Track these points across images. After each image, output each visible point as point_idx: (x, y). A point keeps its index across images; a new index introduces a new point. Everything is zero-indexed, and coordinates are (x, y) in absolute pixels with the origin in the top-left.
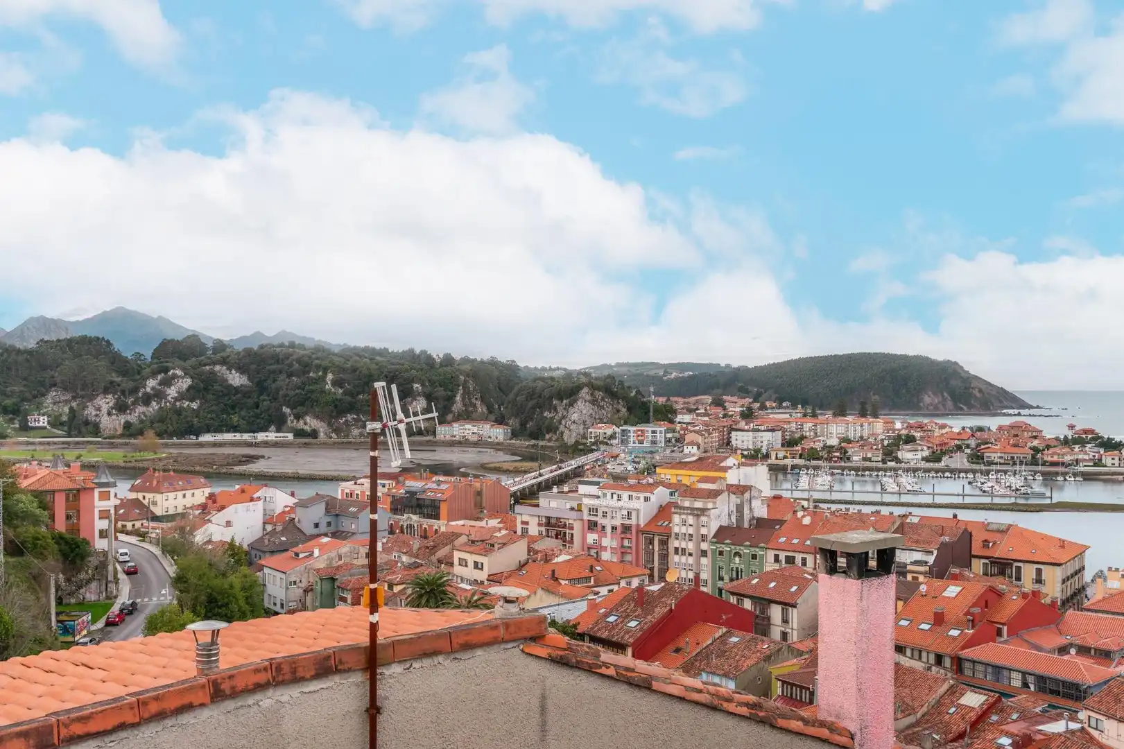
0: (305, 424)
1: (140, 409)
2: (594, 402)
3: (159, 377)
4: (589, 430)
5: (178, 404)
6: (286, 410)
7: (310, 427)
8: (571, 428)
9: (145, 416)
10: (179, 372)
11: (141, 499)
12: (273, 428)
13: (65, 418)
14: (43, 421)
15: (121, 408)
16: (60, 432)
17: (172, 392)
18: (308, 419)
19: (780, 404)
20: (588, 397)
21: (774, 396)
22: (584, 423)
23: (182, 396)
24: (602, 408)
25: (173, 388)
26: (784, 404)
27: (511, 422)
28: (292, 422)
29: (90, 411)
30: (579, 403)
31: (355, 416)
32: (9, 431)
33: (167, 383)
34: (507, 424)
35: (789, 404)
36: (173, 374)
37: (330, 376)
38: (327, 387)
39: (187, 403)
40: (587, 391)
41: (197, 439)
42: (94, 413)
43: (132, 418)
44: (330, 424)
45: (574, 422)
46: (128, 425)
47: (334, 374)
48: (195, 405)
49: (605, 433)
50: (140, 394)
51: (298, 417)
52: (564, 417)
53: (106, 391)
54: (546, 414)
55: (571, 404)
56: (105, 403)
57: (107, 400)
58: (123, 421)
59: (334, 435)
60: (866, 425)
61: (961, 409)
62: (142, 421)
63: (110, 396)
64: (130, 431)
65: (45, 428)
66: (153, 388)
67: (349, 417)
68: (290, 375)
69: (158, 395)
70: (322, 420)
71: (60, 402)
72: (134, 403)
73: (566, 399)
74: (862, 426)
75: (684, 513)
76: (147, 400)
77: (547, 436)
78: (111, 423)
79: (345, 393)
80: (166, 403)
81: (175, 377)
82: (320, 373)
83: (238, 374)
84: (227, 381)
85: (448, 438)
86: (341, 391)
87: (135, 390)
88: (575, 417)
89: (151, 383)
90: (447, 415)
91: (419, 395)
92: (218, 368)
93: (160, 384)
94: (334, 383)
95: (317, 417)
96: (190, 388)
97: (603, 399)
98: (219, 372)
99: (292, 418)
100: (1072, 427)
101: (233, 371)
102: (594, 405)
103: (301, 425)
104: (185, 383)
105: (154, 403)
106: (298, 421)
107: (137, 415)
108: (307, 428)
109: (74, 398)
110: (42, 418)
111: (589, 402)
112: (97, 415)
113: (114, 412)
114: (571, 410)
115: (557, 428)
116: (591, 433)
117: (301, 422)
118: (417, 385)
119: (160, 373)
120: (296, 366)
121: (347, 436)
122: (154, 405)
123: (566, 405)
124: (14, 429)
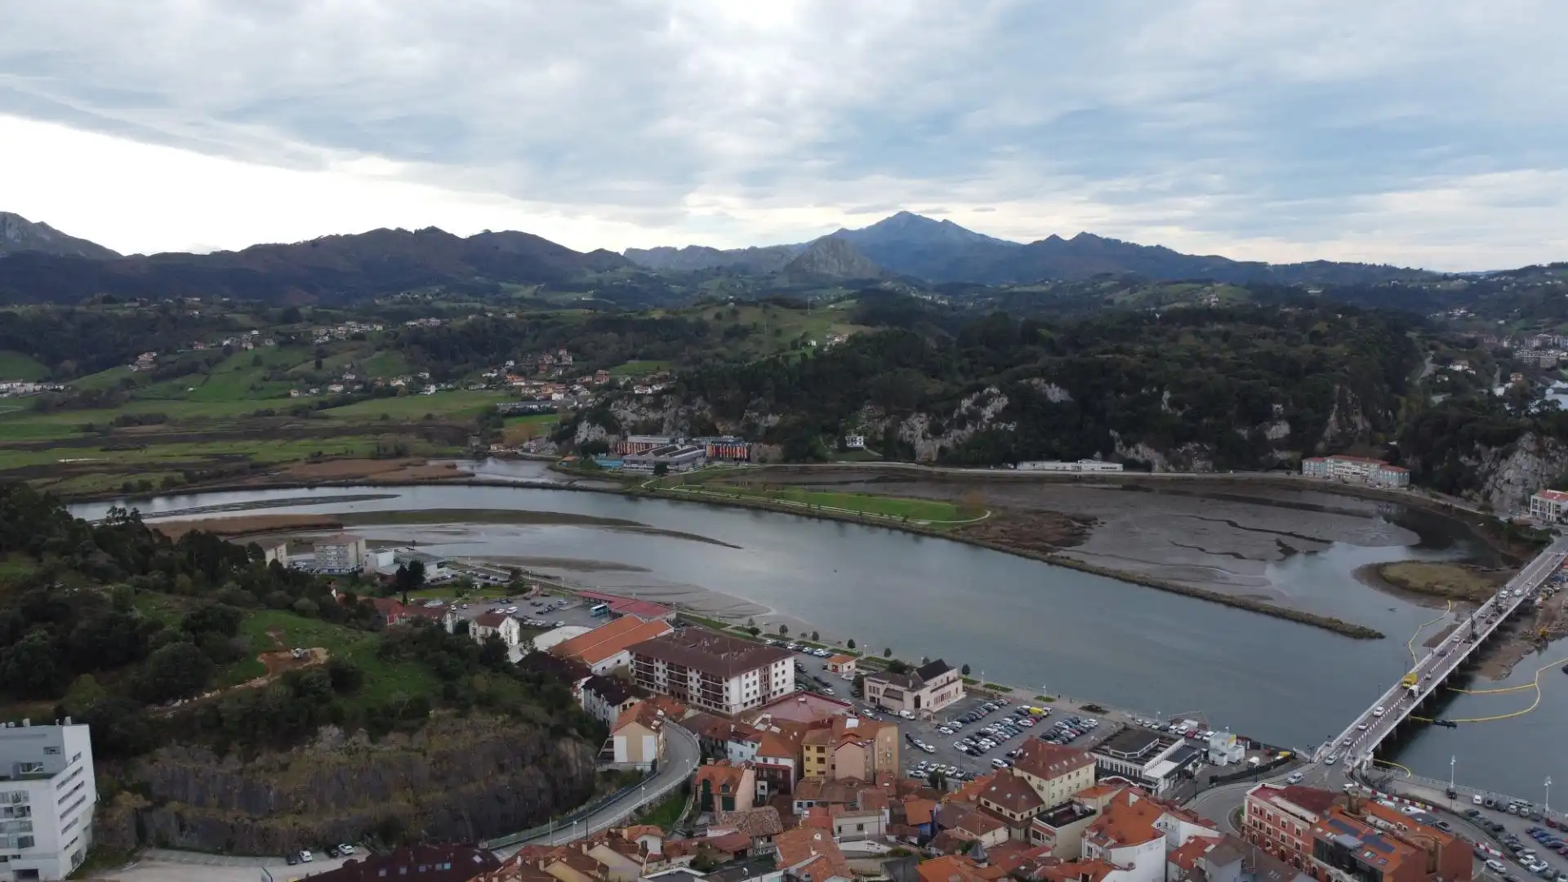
0: (1137, 452)
1: (956, 432)
2: (1541, 452)
3: (974, 396)
4: (1533, 497)
5: (994, 426)
6: (1113, 433)
7: (1143, 457)
8: (1504, 489)
9: (960, 439)
10: (994, 390)
11: (1026, 778)
12: (1098, 454)
13: (880, 437)
14: (859, 442)
15: (936, 431)
16: (876, 454)
17: (988, 413)
18: (1140, 447)
20: (1532, 447)
22: (1524, 482)
23: (998, 417)
24: (1553, 460)
25: (988, 408)
27: (1409, 461)
28: (1121, 449)
29: (904, 431)
30: (1518, 455)
31: (1197, 445)
32: (830, 453)
33: (982, 402)
34: (1403, 465)
36: (989, 392)
37: (1167, 395)
38: (1163, 407)
39: (1003, 425)
40: (1530, 437)
41: (1015, 468)
42: (908, 433)
43: (948, 442)
44: (1166, 455)
45: (1508, 481)
46: (942, 450)
47: (1171, 393)
48: (1011, 427)
49: (1559, 506)
50: (955, 415)
51: (1129, 444)
52: (1492, 471)
53: (920, 408)
54: (1463, 459)
55: (1505, 456)
56: (919, 423)
57: (921, 420)
58: (938, 446)
59: (1171, 468)
62: (957, 446)
63: (924, 415)
64: (945, 457)
65: (860, 449)
66: (968, 409)
67: (1190, 446)
68: (1118, 391)
69: (974, 416)
70: (1157, 450)
71: (874, 418)
72: (949, 425)
73: (1496, 445)
76: (961, 423)
77: (1465, 493)
78: (926, 447)
79: (1184, 416)
80: (981, 426)
81: (990, 395)
82: (1155, 390)
83: (1058, 389)
84: (1045, 396)
85: (1318, 478)
86: (1180, 414)
87: (949, 412)
88: (1509, 474)
89: (966, 403)
90: (1317, 442)
91: (1280, 418)
92: (1035, 381)
93: (975, 404)
94: (1172, 403)
95: (1150, 445)
96: (1006, 408)
97: (1554, 448)
98: (1037, 385)
99: (1121, 443)
101: (1053, 385)
102: (1539, 457)
103: (1131, 454)
104: (1001, 403)
105: (969, 426)
106: (1128, 447)
107: (952, 439)
108: (1139, 458)
109: (888, 415)
110: (858, 438)
111: (1532, 453)
112: (911, 436)
113: (929, 435)
114: (1504, 464)
115: (1481, 486)
116: (1536, 501)
117: (1132, 450)
118: (1277, 406)
119: (975, 391)
120: (1125, 380)
121: (1187, 470)
122: (970, 428)
123: (1496, 454)
124: (834, 451)
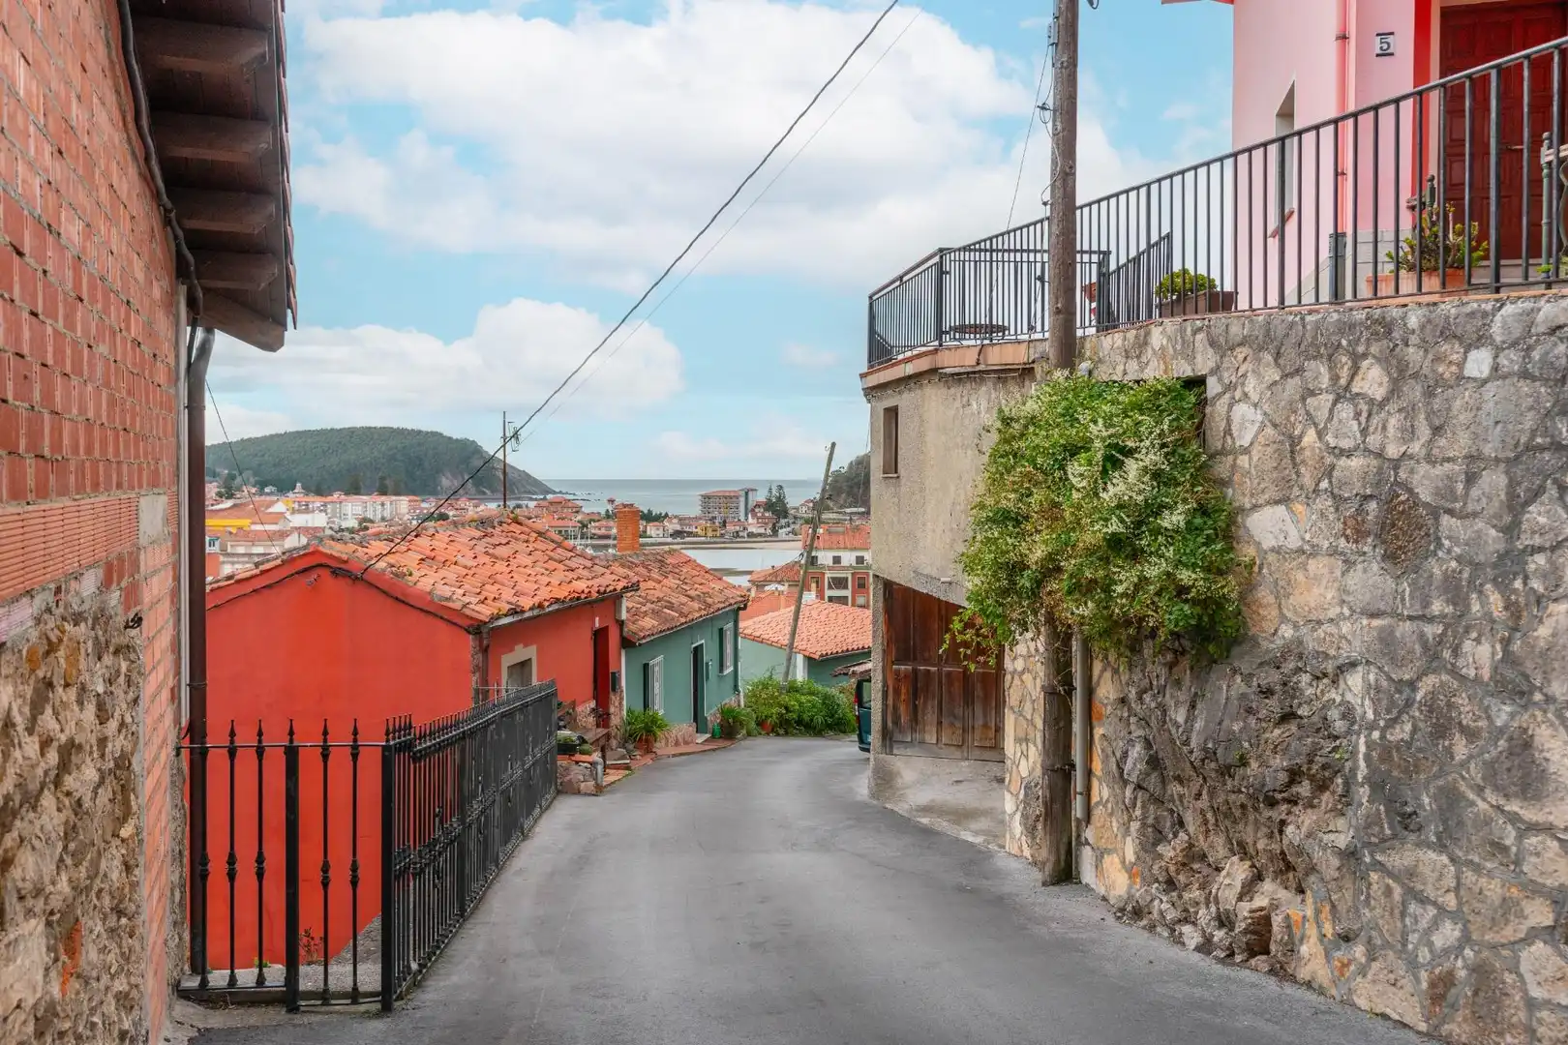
19: (262, 489)
21: (252, 480)
26: (267, 490)
35: (273, 489)
60: (388, 505)
61: (484, 493)
74: (383, 505)
75: (238, 563)
100: (611, 501)
